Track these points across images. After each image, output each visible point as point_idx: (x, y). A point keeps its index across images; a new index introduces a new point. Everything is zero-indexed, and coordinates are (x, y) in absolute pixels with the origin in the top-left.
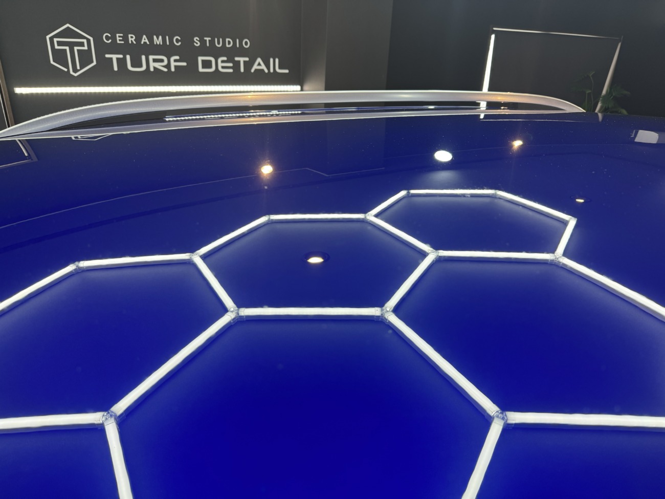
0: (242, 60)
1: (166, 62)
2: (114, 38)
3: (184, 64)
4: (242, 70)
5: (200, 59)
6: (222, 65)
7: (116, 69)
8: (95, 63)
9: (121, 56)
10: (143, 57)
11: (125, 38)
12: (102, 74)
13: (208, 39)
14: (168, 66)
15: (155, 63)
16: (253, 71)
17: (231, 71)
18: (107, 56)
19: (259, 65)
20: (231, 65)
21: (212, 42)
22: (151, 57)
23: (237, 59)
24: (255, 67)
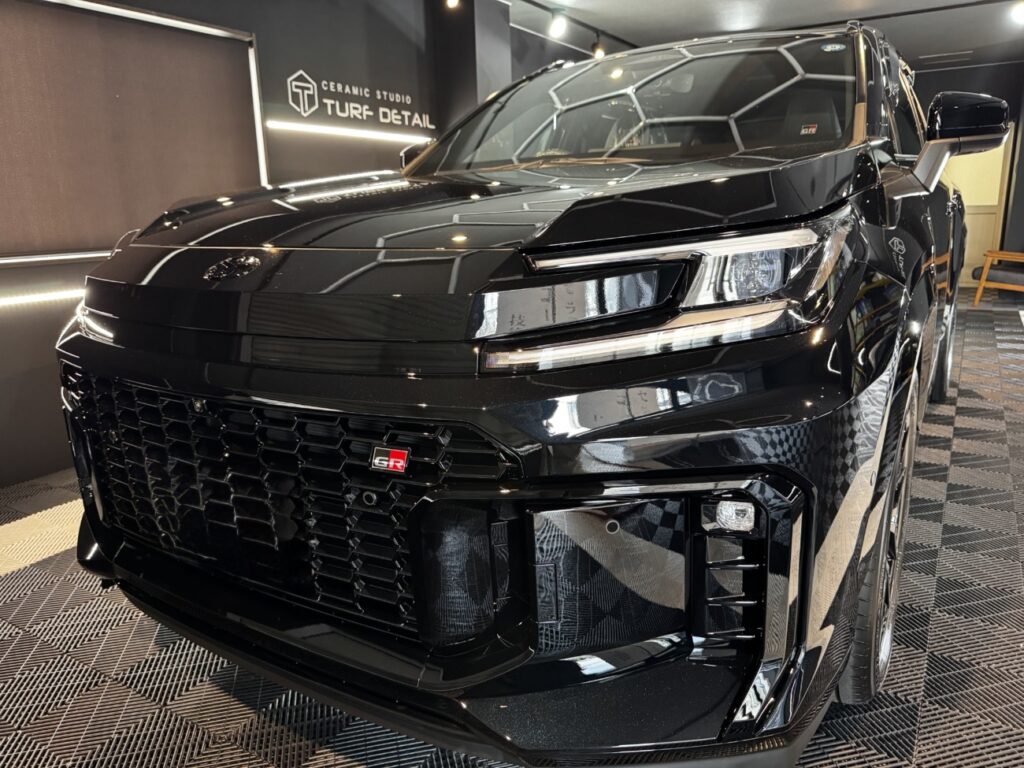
0: (406, 114)
1: (360, 111)
2: (328, 86)
3: (371, 113)
4: (407, 122)
5: (382, 110)
6: (393, 116)
7: (330, 112)
8: (316, 106)
9: (333, 102)
10: (347, 105)
11: (336, 87)
12: (320, 116)
13: (385, 93)
14: (361, 114)
15: (353, 110)
16: (413, 124)
17: (400, 123)
18: (325, 101)
19: (416, 120)
20: (399, 117)
21: (388, 96)
22: (352, 105)
23: (404, 113)
24: (414, 122)
